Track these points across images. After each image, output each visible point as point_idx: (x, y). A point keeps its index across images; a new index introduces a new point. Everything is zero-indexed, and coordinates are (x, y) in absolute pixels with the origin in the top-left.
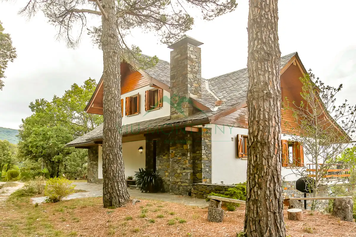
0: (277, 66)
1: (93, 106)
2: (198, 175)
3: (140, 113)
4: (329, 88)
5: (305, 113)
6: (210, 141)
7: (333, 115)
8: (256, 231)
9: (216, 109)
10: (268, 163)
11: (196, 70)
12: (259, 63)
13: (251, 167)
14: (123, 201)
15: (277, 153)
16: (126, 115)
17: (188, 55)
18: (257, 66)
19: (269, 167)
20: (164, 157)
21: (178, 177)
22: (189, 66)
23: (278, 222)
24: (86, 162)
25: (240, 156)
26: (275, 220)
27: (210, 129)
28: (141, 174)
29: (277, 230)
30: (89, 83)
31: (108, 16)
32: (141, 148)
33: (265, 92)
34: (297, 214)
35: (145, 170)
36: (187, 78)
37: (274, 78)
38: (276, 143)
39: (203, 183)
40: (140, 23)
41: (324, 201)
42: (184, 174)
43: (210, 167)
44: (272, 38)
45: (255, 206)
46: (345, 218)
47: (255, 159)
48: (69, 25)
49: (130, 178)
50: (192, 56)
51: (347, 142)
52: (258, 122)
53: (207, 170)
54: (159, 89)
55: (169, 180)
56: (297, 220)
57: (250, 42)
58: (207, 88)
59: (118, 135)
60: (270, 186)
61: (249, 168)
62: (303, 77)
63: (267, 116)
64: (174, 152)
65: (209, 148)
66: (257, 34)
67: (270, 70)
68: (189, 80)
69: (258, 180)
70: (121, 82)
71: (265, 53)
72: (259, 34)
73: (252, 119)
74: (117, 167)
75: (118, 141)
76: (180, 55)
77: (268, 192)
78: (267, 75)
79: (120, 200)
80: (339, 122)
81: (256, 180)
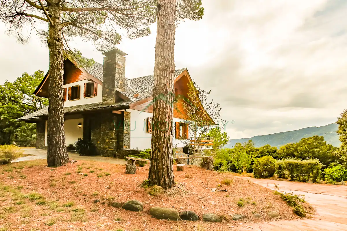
0: (172, 75)
1: (41, 91)
2: (121, 143)
3: (80, 99)
4: (203, 92)
5: (190, 105)
6: (129, 120)
7: (205, 108)
8: (155, 178)
9: (134, 99)
10: (164, 135)
11: (122, 72)
12: (161, 71)
13: (154, 138)
14: (64, 161)
15: (170, 129)
16: (68, 99)
17: (117, 61)
18: (160, 73)
19: (165, 138)
20: (97, 131)
21: (106, 145)
22: (116, 69)
23: (169, 172)
24: (35, 133)
25: (149, 131)
26: (168, 171)
27: (129, 113)
28: (79, 143)
29: (169, 177)
30: (38, 74)
31: (54, 24)
32: (80, 124)
33: (164, 90)
34: (182, 167)
35: (82, 139)
36: (115, 77)
37: (170, 82)
38: (170, 123)
39: (124, 149)
40: (81, 34)
41: (199, 159)
42: (111, 142)
43: (129, 138)
44: (170, 57)
45: (156, 163)
46: (208, 169)
47: (156, 133)
48: (19, 25)
49: (71, 145)
50: (119, 63)
51: (212, 124)
52: (159, 109)
53: (127, 140)
54: (95, 83)
55: (100, 147)
56: (182, 171)
57: (156, 57)
58: (129, 85)
59: (60, 114)
60: (165, 150)
61: (153, 139)
62: (189, 84)
63: (165, 106)
64: (104, 127)
65: (129, 125)
66: (161, 53)
67: (168, 76)
68: (116, 78)
69: (158, 146)
70: (64, 75)
71: (165, 65)
72: (162, 53)
73: (156, 107)
74: (59, 137)
75: (60, 118)
76: (110, 61)
77: (164, 154)
78: (166, 79)
79: (61, 161)
80: (208, 112)
81: (157, 146)
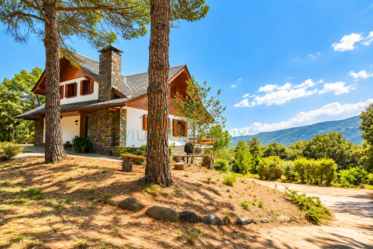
0: (167, 74)
1: (39, 89)
2: (117, 141)
3: (76, 96)
6: (125, 118)
8: (152, 176)
9: (130, 96)
10: (160, 132)
11: (117, 70)
12: (155, 71)
13: (149, 135)
14: (61, 158)
15: (165, 127)
16: (65, 97)
17: (112, 59)
18: (154, 72)
19: (160, 135)
20: (93, 128)
21: (103, 142)
22: (112, 66)
23: (166, 170)
24: (33, 131)
25: (145, 129)
27: (126, 110)
28: (77, 140)
29: (166, 176)
31: (50, 23)
32: (77, 121)
33: (159, 89)
34: (181, 166)
35: (79, 137)
36: (111, 74)
37: (165, 81)
38: (165, 121)
39: (120, 146)
40: (76, 33)
41: (199, 158)
42: (107, 140)
43: (125, 136)
44: (164, 57)
45: (152, 160)
46: (209, 168)
47: (152, 131)
48: (17, 24)
49: (68, 142)
50: (115, 60)
52: (154, 107)
53: (123, 137)
54: (91, 80)
55: (96, 144)
56: (181, 169)
57: (150, 57)
58: (125, 82)
59: (57, 111)
60: (161, 147)
63: (159, 104)
64: (100, 124)
65: (125, 123)
66: (154, 52)
67: (162, 76)
68: (112, 76)
69: (153, 144)
70: (60, 73)
71: (160, 65)
72: (156, 52)
73: (150, 105)
74: (56, 134)
75: (57, 115)
76: (106, 58)
77: (159, 151)
78: (160, 79)
79: (59, 157)
81: (153, 143)
